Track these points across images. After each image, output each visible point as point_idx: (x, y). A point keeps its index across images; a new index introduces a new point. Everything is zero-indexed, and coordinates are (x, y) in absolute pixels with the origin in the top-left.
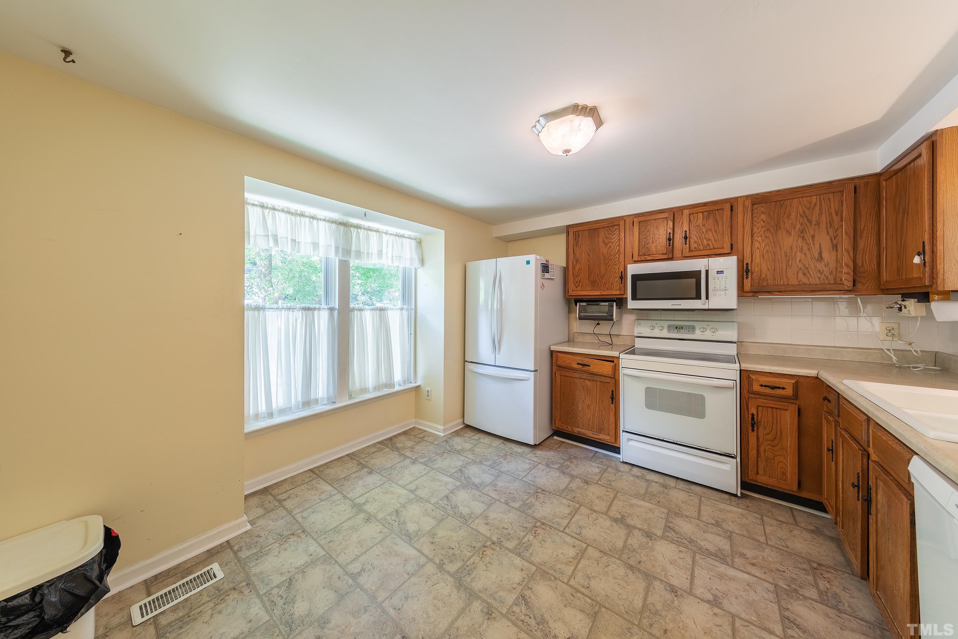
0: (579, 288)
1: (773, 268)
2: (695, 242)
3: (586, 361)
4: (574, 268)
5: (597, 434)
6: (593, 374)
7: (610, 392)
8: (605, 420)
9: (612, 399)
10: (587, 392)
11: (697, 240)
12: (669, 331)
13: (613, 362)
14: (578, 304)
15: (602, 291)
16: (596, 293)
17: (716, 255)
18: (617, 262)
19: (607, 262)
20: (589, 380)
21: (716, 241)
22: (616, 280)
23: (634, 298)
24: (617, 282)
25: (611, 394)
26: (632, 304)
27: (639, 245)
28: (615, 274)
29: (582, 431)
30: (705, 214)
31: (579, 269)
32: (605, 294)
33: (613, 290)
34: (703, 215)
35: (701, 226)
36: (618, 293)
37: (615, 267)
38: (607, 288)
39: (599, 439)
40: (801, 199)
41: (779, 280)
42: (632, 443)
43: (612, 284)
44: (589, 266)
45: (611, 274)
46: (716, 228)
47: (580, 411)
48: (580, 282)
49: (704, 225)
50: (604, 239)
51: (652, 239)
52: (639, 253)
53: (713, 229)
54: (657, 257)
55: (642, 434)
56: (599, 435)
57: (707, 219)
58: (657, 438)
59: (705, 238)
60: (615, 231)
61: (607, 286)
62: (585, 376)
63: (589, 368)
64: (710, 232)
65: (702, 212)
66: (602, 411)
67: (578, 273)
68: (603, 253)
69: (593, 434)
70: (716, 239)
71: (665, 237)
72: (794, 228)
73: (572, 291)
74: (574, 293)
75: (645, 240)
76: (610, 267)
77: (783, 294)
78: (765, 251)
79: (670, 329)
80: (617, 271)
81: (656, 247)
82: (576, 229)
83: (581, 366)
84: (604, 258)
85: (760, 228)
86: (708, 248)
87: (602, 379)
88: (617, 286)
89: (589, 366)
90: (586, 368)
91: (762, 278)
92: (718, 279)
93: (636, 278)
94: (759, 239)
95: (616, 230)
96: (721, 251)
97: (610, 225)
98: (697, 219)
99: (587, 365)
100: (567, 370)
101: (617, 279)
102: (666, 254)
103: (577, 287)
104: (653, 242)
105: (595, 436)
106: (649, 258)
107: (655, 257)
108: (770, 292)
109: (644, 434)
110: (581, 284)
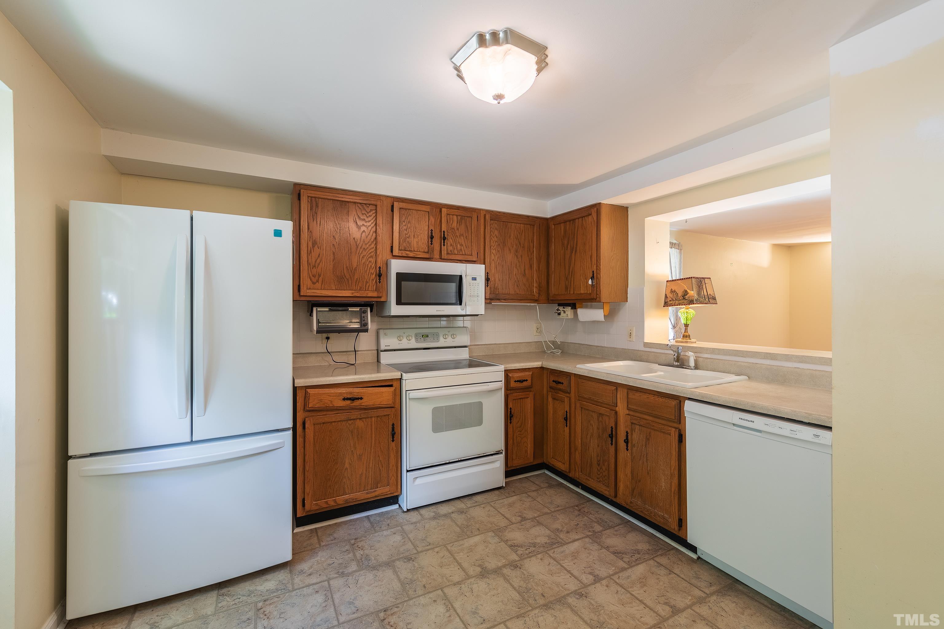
0: (318, 285)
1: (502, 279)
2: (451, 245)
3: (356, 391)
4: (309, 253)
5: (373, 490)
6: (365, 409)
7: (391, 427)
8: (383, 467)
9: (393, 435)
10: (358, 438)
11: (452, 243)
12: (417, 340)
13: (391, 386)
14: (315, 309)
15: (353, 292)
16: (345, 293)
17: (466, 261)
18: (372, 254)
19: (360, 252)
20: (360, 419)
21: (466, 247)
22: (371, 278)
23: (399, 302)
24: (373, 280)
25: (391, 429)
26: (395, 310)
27: (399, 235)
28: (371, 269)
29: (352, 496)
30: (459, 218)
31: (319, 256)
32: (358, 296)
33: (368, 290)
34: (457, 218)
35: (456, 230)
36: (375, 294)
37: (370, 259)
38: (361, 288)
39: (376, 497)
40: (516, 224)
41: (505, 289)
42: (418, 481)
43: (367, 282)
44: (334, 254)
45: (366, 269)
46: (467, 235)
47: (347, 469)
48: (319, 276)
49: (458, 229)
50: (356, 219)
51: (413, 232)
52: (399, 247)
53: (464, 235)
54: (419, 255)
55: (429, 465)
56: (375, 491)
57: (460, 223)
58: (444, 462)
59: (459, 242)
60: (370, 212)
61: (360, 285)
62: (355, 414)
63: (362, 401)
64: (462, 238)
65: (457, 216)
66: (379, 456)
67: (316, 261)
68: (354, 239)
69: (367, 493)
70: (467, 246)
71: (426, 233)
72: (513, 247)
73: (307, 289)
74: (310, 292)
75: (407, 233)
76: (365, 260)
77: (506, 302)
78: (497, 263)
79: (417, 338)
80: (373, 266)
81: (417, 242)
82: (313, 194)
83: (348, 402)
84: (357, 245)
85: (495, 242)
86: (461, 253)
87: (381, 412)
88: (374, 285)
89: (361, 399)
90: (357, 403)
91: (496, 287)
92: (473, 285)
93: (401, 277)
94: (494, 252)
95: (371, 210)
96: (470, 258)
97: (365, 202)
98: (453, 221)
99: (358, 399)
100: (325, 413)
101: (374, 276)
102: (428, 252)
103: (314, 283)
104: (414, 236)
105: (369, 496)
106: (411, 254)
107: (417, 254)
108: (499, 299)
109: (431, 465)
110: (321, 279)
